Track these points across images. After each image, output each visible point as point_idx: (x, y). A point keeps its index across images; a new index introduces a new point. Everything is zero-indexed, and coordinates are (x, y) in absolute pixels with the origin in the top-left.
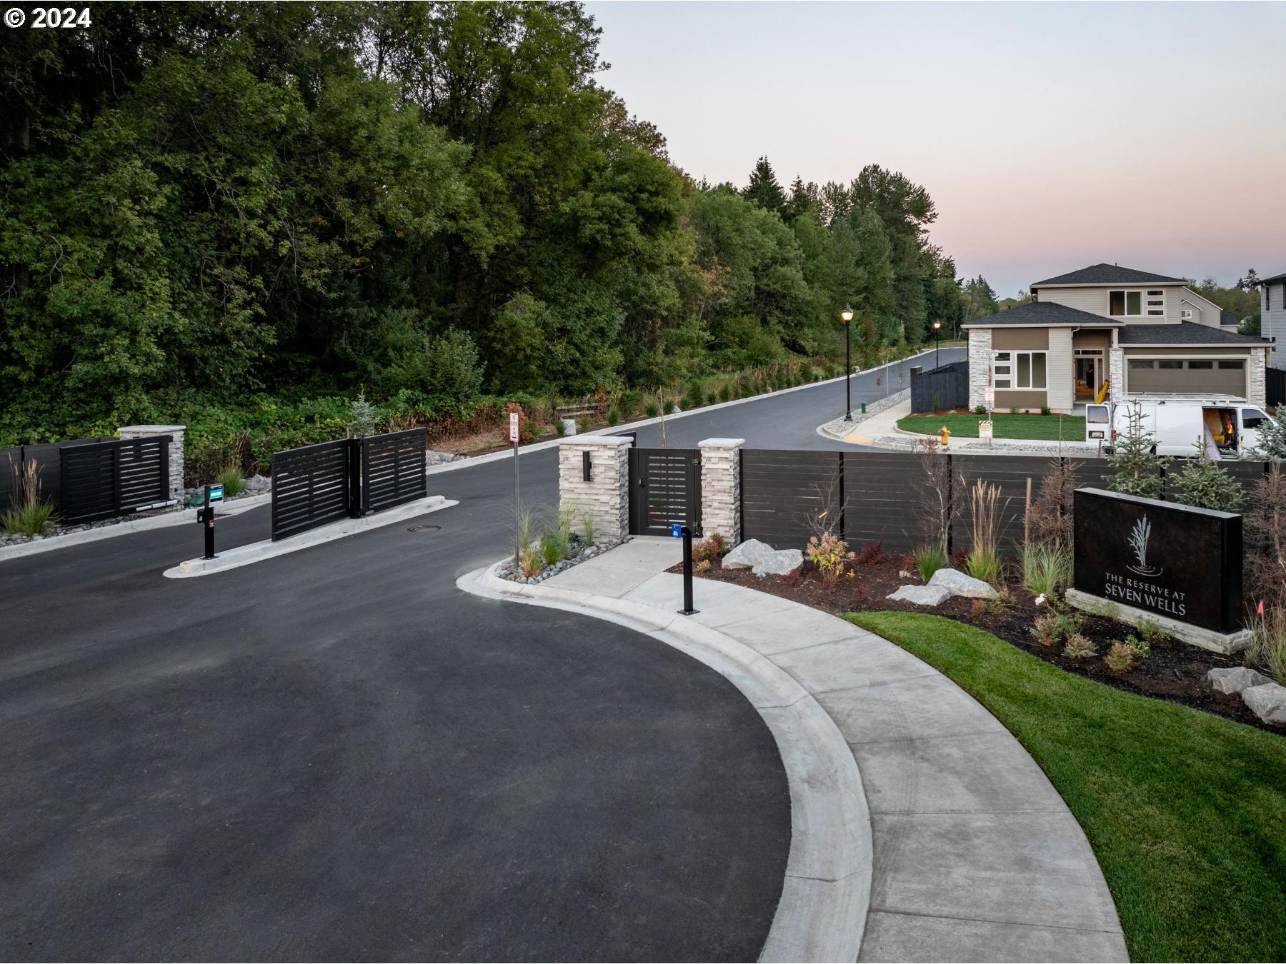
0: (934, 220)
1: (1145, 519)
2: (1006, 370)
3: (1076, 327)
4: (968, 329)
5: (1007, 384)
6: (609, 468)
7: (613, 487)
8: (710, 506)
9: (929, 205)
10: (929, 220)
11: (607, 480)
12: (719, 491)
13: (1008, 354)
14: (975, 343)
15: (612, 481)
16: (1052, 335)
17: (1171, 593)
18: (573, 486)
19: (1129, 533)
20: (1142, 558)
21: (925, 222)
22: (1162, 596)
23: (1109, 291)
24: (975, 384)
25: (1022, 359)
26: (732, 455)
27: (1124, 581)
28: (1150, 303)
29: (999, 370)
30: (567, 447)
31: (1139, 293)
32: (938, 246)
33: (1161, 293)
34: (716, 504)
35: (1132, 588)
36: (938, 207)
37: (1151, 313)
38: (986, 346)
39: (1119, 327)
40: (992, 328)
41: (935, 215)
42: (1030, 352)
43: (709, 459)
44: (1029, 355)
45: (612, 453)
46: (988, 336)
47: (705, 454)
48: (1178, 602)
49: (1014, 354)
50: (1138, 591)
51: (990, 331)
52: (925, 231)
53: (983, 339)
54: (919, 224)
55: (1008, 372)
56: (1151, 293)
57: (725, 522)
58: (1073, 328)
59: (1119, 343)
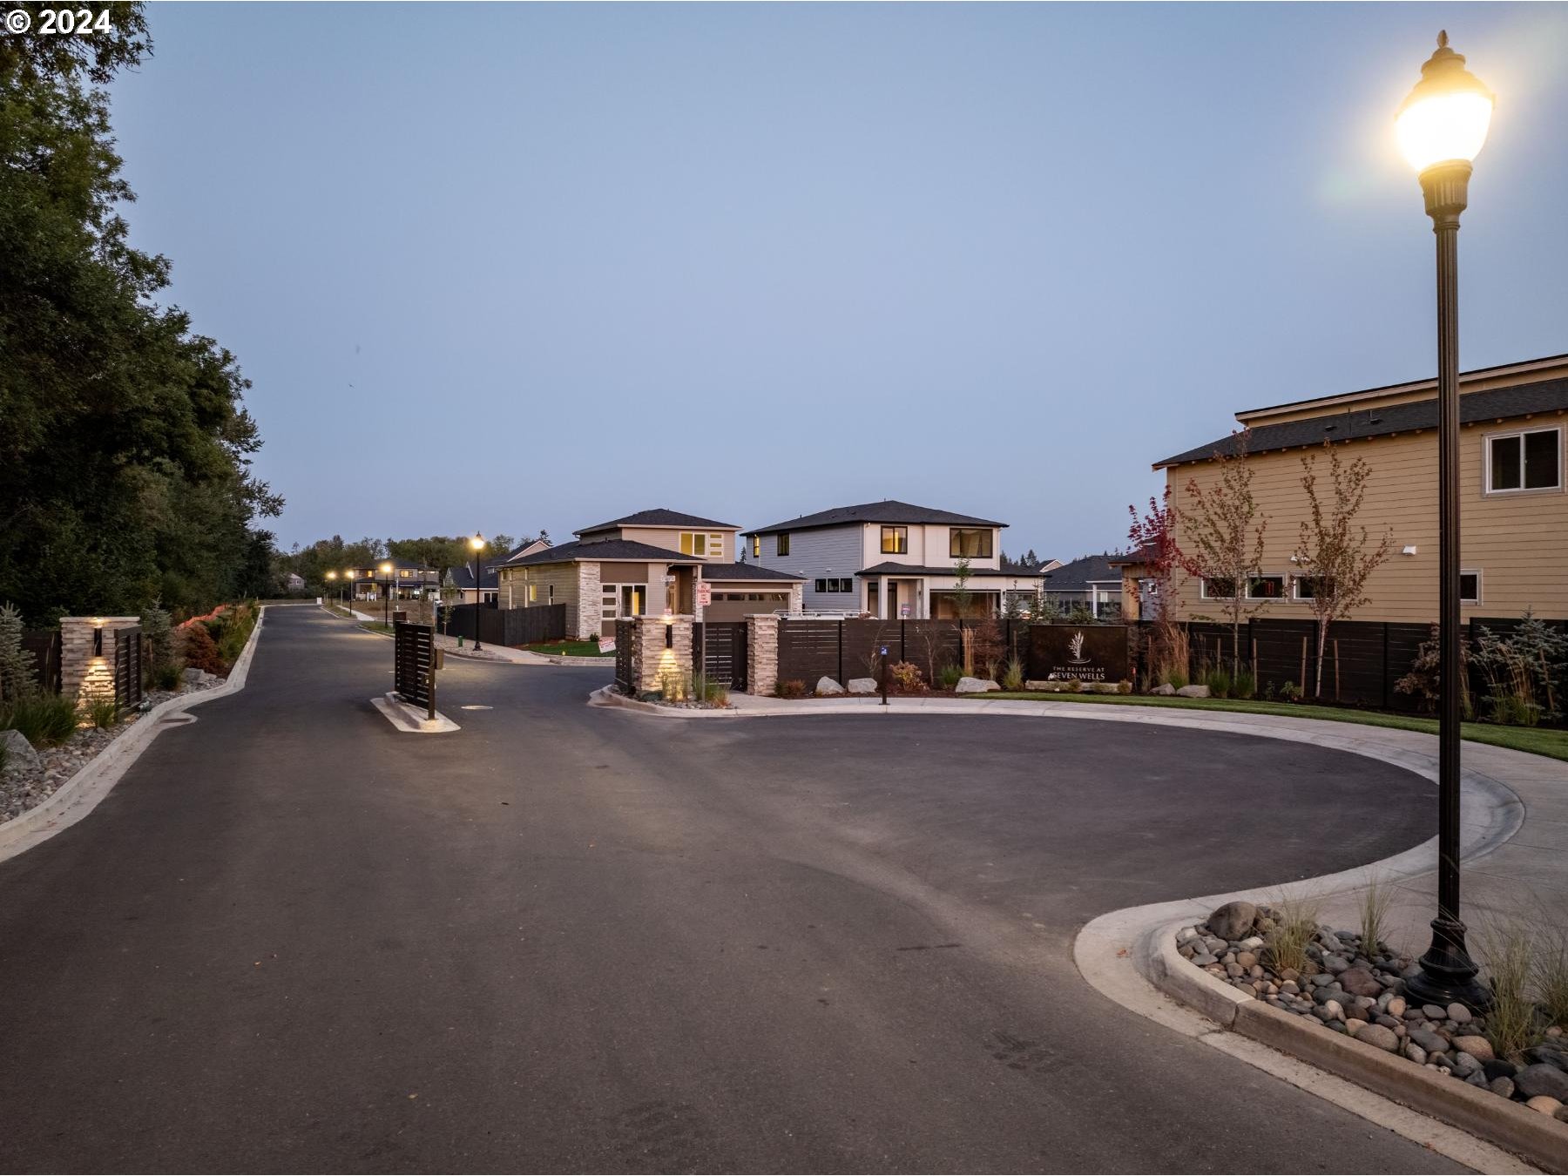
0: (258, 448)
1: (1079, 634)
2: (612, 601)
3: (671, 563)
4: (579, 562)
5: (613, 614)
6: (684, 637)
7: (686, 652)
8: (760, 663)
9: (254, 429)
10: (252, 449)
11: (682, 648)
12: (767, 651)
13: (615, 586)
14: (585, 576)
15: (687, 648)
16: (651, 569)
17: (1096, 669)
18: (653, 653)
19: (1070, 642)
20: (1078, 655)
21: (246, 450)
22: (1091, 672)
23: (681, 533)
24: (585, 614)
25: (627, 591)
26: (775, 624)
27: (1066, 669)
28: (712, 545)
29: (607, 601)
30: (649, 621)
31: (704, 536)
32: (264, 482)
33: (720, 537)
34: (764, 661)
35: (1071, 672)
36: (261, 434)
37: (712, 553)
38: (595, 579)
39: (704, 565)
40: (601, 562)
41: (258, 444)
42: (633, 585)
43: (760, 627)
44: (631, 587)
45: (687, 625)
46: (597, 569)
47: (758, 623)
48: (1100, 674)
49: (619, 586)
50: (1074, 673)
51: (599, 564)
52: (247, 462)
53: (592, 572)
54: (239, 452)
55: (614, 604)
56: (712, 536)
57: (770, 674)
58: (668, 564)
59: (703, 577)
